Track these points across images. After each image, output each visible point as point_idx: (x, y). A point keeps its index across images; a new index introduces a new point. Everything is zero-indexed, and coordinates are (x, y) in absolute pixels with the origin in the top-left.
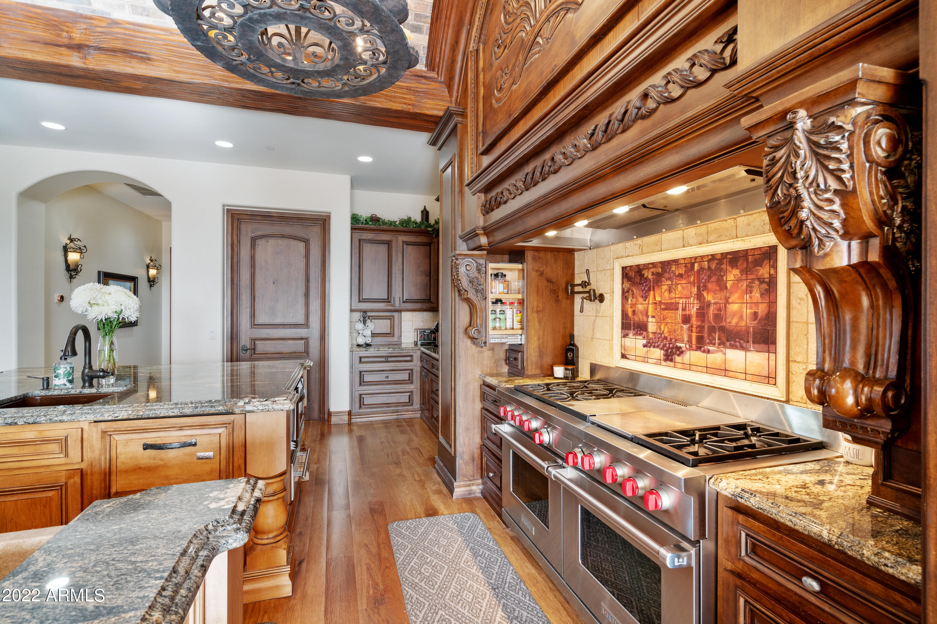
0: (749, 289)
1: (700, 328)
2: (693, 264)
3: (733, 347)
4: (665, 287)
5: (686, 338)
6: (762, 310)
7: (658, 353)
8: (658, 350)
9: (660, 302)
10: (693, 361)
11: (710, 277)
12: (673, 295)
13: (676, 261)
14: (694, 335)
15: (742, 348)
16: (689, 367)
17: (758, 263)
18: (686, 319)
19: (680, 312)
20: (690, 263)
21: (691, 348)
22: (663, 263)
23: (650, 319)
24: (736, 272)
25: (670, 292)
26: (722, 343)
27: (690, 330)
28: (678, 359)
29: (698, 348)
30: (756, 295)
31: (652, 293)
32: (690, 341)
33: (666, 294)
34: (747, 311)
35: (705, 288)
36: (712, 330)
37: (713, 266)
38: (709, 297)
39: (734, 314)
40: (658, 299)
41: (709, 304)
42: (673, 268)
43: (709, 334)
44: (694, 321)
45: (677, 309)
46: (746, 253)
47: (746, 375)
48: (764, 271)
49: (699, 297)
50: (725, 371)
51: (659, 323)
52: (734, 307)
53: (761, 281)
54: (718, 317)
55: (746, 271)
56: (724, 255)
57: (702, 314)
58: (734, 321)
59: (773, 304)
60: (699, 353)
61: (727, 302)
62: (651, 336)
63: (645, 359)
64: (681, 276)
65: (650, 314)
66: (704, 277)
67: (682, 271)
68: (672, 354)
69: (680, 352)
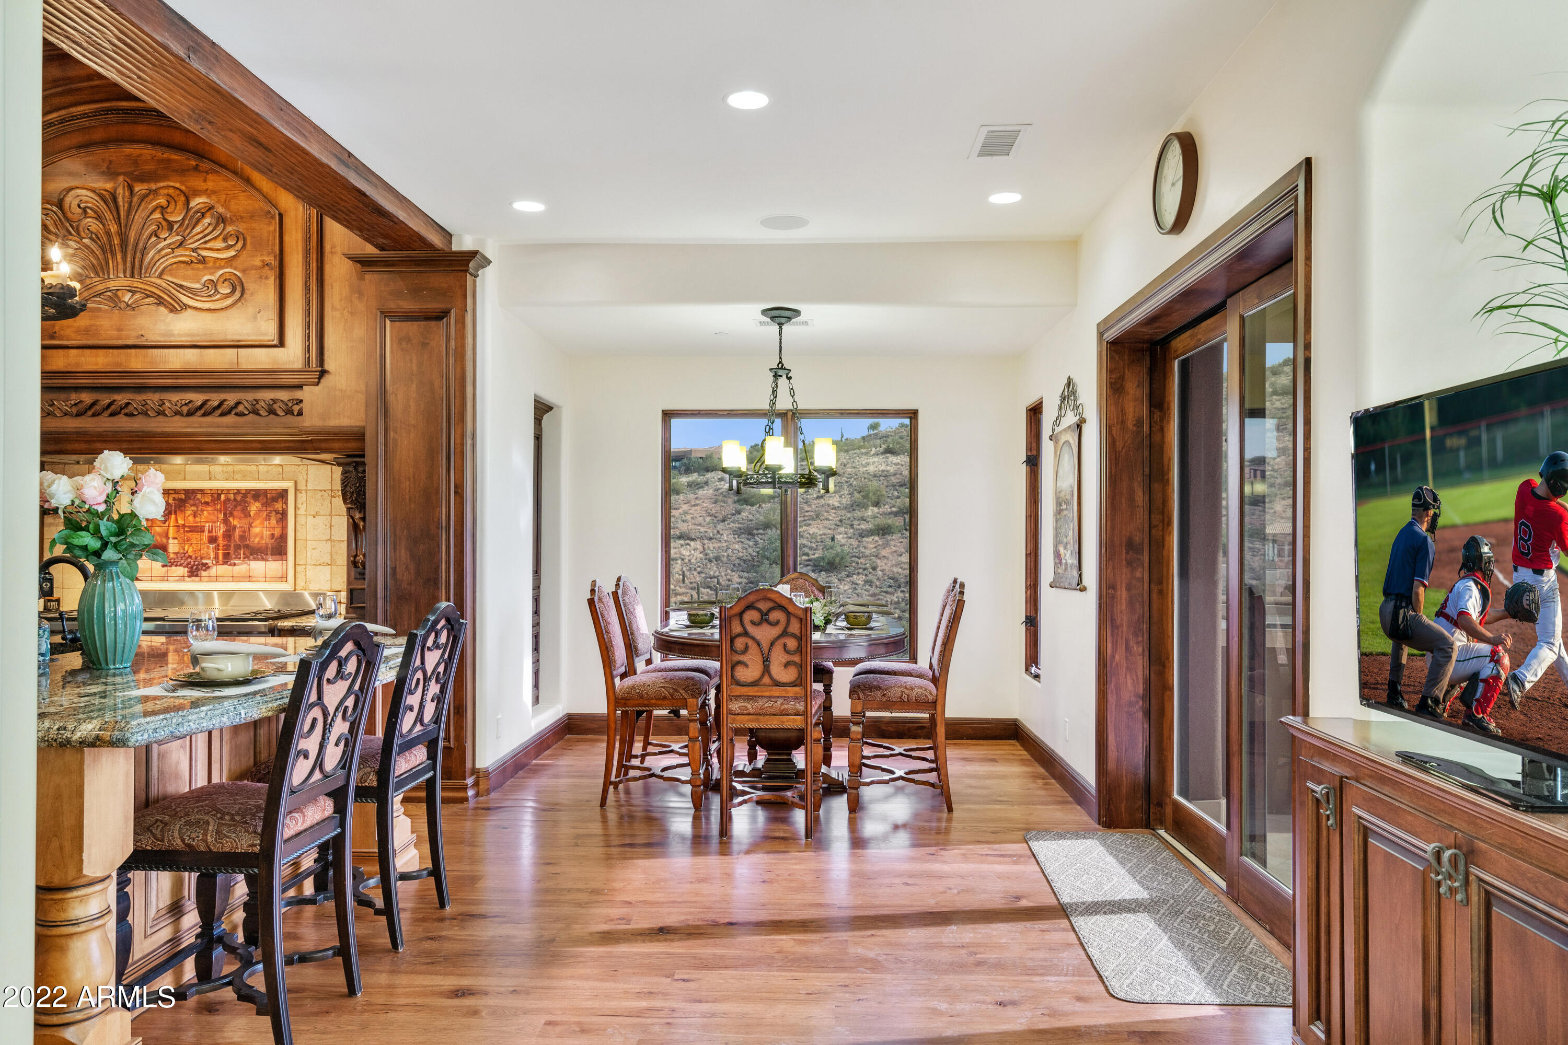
0: (268, 518)
1: (227, 547)
2: (219, 495)
3: (255, 559)
4: (188, 512)
5: (212, 555)
6: (277, 532)
7: (182, 571)
8: (182, 568)
9: (184, 525)
10: (219, 573)
11: (235, 507)
12: (198, 519)
13: (202, 491)
14: (221, 553)
15: (263, 559)
16: (216, 579)
17: (275, 500)
18: (213, 540)
19: (206, 533)
20: (216, 495)
21: (217, 563)
22: (187, 492)
23: (171, 541)
24: (258, 504)
25: (195, 516)
26: (246, 557)
27: (217, 548)
28: (204, 574)
29: (225, 563)
30: (273, 522)
31: (173, 516)
32: (216, 557)
33: (191, 518)
34: (267, 533)
35: (231, 514)
36: (238, 547)
37: (239, 498)
38: (235, 522)
39: (256, 535)
40: (181, 522)
41: (235, 528)
42: (199, 496)
43: (235, 551)
44: (221, 541)
45: (203, 531)
46: (265, 492)
47: (266, 578)
48: (279, 506)
49: (226, 521)
50: (249, 578)
51: (182, 544)
52: (256, 530)
53: (277, 512)
54: (242, 538)
55: (265, 504)
56: (248, 491)
57: (228, 535)
58: (257, 540)
59: (285, 528)
60: (226, 566)
61: (250, 526)
62: (172, 556)
63: (164, 579)
64: (207, 503)
65: (171, 535)
66: (230, 506)
67: (208, 499)
68: (198, 570)
69: (206, 567)
